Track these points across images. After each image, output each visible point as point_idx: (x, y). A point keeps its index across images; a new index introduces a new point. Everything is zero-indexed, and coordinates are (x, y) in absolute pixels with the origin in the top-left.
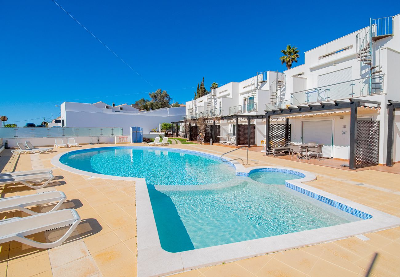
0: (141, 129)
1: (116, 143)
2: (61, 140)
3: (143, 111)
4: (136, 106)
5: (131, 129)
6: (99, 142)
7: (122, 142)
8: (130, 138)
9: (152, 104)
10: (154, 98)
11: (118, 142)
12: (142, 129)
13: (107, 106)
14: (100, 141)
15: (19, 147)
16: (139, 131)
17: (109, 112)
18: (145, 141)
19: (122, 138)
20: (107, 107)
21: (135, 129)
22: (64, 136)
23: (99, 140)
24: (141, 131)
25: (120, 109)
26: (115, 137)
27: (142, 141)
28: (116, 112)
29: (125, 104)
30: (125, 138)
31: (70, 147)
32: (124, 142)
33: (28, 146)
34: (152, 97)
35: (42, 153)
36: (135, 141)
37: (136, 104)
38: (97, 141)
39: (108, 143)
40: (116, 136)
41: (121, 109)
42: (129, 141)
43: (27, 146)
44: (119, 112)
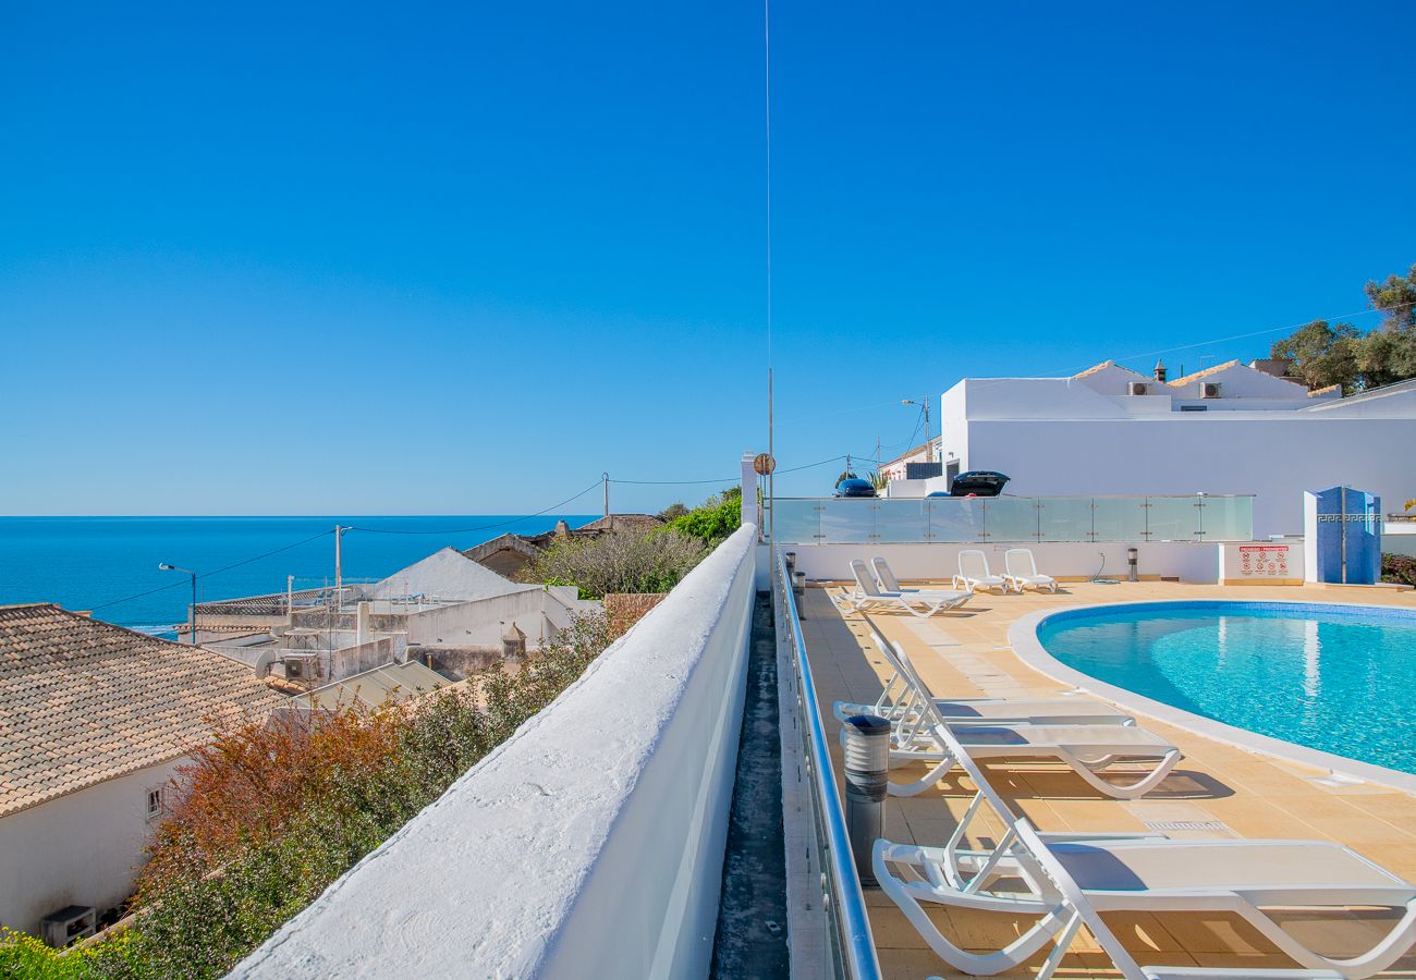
0: (1369, 499)
1: (1227, 582)
2: (978, 554)
3: (1324, 395)
4: (1280, 365)
5: (1310, 502)
6: (1134, 570)
7: (1255, 575)
8: (1307, 556)
9: (1384, 351)
10: (1399, 311)
11: (1238, 576)
12: (1377, 500)
13: (1141, 379)
14: (1141, 569)
15: (858, 583)
16: (1357, 516)
17: (1155, 411)
18: (1391, 571)
19: (1254, 555)
20: (1140, 390)
21: (1335, 502)
22: (984, 538)
23: (1133, 562)
24: (1370, 516)
25: (1203, 394)
26: (1222, 548)
27: (1377, 573)
28: (1185, 409)
29: (1232, 363)
30: (1272, 556)
31: (1020, 594)
32: (1266, 575)
33: (861, 580)
34: (1385, 303)
35: (938, 614)
36: (1330, 575)
37: (1276, 359)
38: (1126, 569)
39: (1176, 579)
40: (1225, 543)
41: (1212, 390)
42: (1292, 574)
43: (879, 579)
44: (1203, 409)
